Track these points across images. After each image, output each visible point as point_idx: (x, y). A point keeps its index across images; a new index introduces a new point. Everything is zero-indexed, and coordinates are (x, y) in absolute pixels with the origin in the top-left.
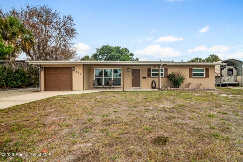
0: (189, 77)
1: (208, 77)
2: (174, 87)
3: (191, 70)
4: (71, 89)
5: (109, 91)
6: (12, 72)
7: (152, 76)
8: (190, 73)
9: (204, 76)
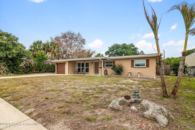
0: (131, 67)
1: (149, 67)
2: (117, 74)
3: (133, 62)
4: (65, 74)
5: (77, 75)
6: (50, 66)
7: (106, 66)
8: (132, 64)
9: (145, 67)
